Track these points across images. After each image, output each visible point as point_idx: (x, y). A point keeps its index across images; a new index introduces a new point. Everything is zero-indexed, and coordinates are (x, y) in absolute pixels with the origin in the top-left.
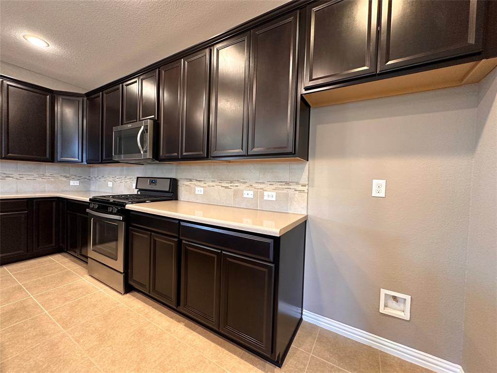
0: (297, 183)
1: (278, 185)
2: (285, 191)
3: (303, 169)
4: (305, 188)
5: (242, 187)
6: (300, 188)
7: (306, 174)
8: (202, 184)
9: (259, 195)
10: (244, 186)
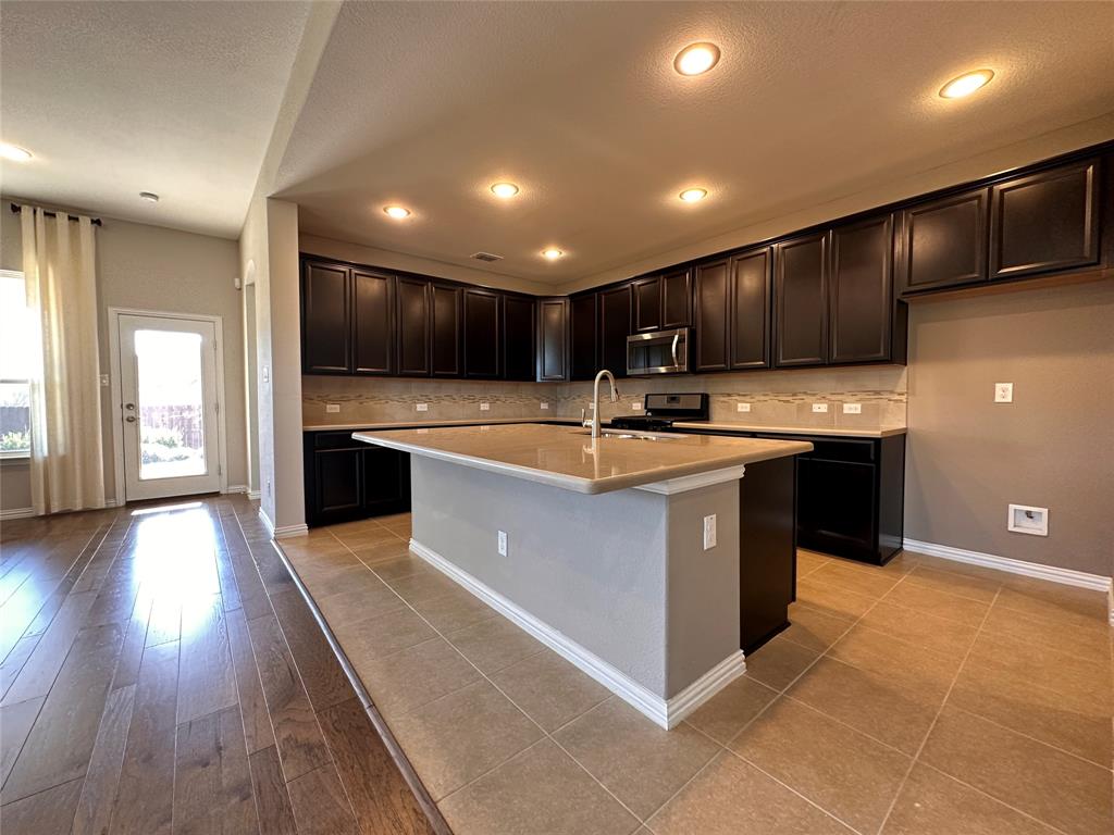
0: (892, 392)
1: (864, 396)
2: (874, 402)
3: (899, 376)
4: (903, 398)
5: (808, 399)
6: (897, 397)
7: (903, 380)
8: (748, 399)
9: (835, 409)
10: (814, 398)
